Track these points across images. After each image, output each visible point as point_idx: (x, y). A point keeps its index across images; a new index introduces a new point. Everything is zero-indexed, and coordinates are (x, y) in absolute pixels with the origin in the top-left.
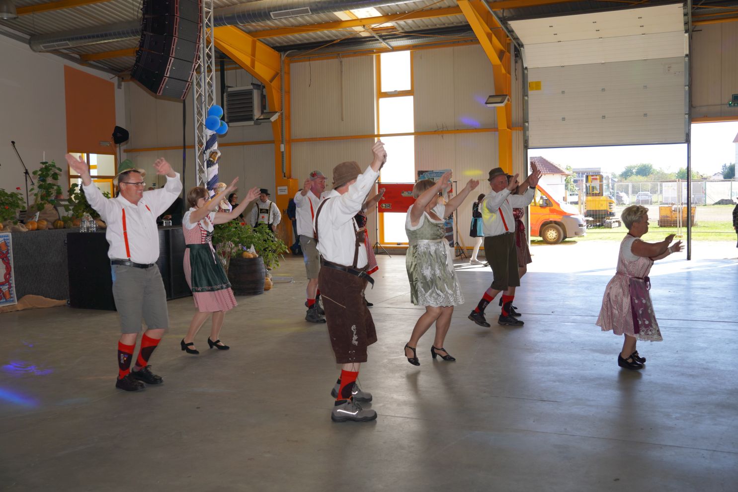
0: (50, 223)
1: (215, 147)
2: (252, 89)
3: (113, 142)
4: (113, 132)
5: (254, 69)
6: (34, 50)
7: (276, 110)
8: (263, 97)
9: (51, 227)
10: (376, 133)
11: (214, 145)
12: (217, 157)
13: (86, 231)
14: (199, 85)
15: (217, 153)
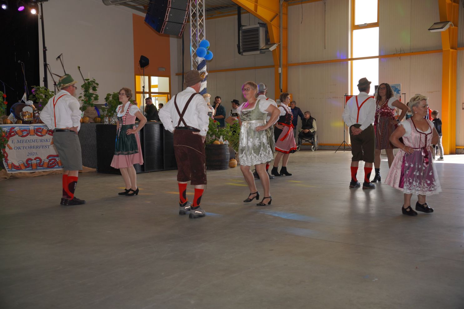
0: (92, 119)
1: (205, 69)
2: (258, 27)
3: (140, 66)
4: (139, 60)
5: (257, 12)
6: (106, 4)
7: (275, 43)
8: (267, 32)
9: (92, 121)
10: (349, 57)
11: (204, 67)
12: (205, 76)
13: (108, 123)
14: (195, 26)
15: (205, 73)
